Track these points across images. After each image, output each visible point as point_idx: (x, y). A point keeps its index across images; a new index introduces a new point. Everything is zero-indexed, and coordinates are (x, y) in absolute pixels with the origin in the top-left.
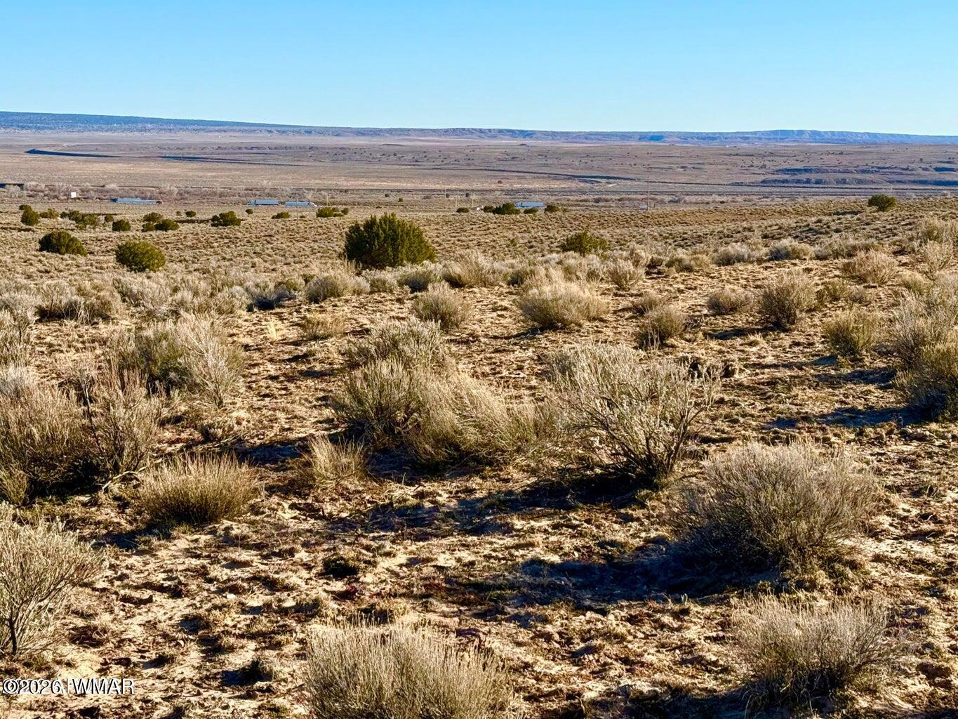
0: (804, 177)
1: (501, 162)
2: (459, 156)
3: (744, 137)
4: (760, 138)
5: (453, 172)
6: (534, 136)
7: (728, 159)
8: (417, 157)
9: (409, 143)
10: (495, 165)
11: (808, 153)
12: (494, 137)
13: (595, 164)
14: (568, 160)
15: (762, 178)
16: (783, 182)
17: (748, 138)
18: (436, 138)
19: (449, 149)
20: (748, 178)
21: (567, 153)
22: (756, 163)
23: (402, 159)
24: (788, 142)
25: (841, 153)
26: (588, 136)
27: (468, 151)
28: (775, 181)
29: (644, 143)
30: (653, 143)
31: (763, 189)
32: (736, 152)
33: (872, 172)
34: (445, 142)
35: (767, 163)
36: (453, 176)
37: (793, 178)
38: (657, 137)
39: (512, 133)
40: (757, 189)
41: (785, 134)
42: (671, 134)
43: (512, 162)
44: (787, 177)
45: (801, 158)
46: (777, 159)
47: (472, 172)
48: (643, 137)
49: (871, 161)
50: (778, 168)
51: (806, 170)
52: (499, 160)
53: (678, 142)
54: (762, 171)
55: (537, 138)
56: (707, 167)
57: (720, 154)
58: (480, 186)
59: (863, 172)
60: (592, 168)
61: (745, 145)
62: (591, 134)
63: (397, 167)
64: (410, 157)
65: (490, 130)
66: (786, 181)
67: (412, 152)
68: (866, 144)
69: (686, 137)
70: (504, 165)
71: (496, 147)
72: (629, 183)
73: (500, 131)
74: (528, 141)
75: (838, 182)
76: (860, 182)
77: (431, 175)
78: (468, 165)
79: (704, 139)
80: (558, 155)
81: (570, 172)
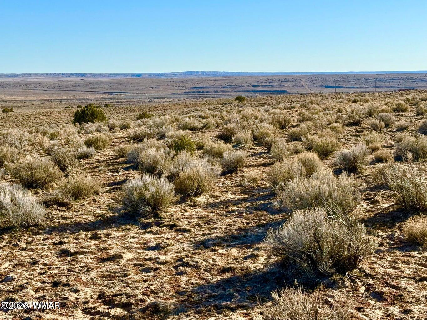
0: (201, 90)
1: (74, 87)
2: (55, 85)
3: (175, 74)
4: (181, 75)
5: (53, 92)
6: (86, 76)
7: (170, 84)
8: (36, 86)
9: (32, 80)
10: (71, 88)
11: (202, 81)
12: (69, 76)
13: (114, 87)
14: (103, 86)
15: (184, 91)
16: (193, 92)
17: (176, 75)
18: (43, 78)
19: (50, 82)
20: (178, 91)
21: (102, 83)
22: (181, 85)
23: (29, 87)
24: (192, 76)
25: (215, 80)
26: (109, 75)
27: (58, 83)
28: (190, 92)
29: (134, 78)
30: (137, 78)
31: (185, 96)
32: (173, 81)
33: (228, 88)
34: (48, 79)
35: (186, 85)
36: (53, 94)
37: (197, 91)
38: (139, 75)
39: (77, 75)
40: (182, 96)
41: (191, 73)
42: (145, 74)
43: (79, 87)
44: (194, 90)
45: (199, 82)
46: (190, 83)
47: (61, 92)
48: (133, 75)
49: (227, 83)
50: (190, 87)
51: (202, 88)
52: (73, 86)
53: (148, 77)
54: (184, 88)
55: (88, 77)
56: (161, 87)
57: (166, 82)
58: (65, 98)
59: (224, 87)
60: (113, 89)
61: (175, 78)
62: (111, 74)
63: (27, 90)
64: (33, 86)
65: (67, 74)
66: (194, 92)
67: (33, 84)
68: (224, 76)
69: (151, 75)
70: (75, 88)
71: (71, 81)
72: (129, 94)
73: (71, 74)
74: (84, 78)
75: (215, 92)
76: (223, 91)
77: (43, 93)
78: (59, 88)
79: (159, 75)
80: (99, 83)
81: (104, 90)
